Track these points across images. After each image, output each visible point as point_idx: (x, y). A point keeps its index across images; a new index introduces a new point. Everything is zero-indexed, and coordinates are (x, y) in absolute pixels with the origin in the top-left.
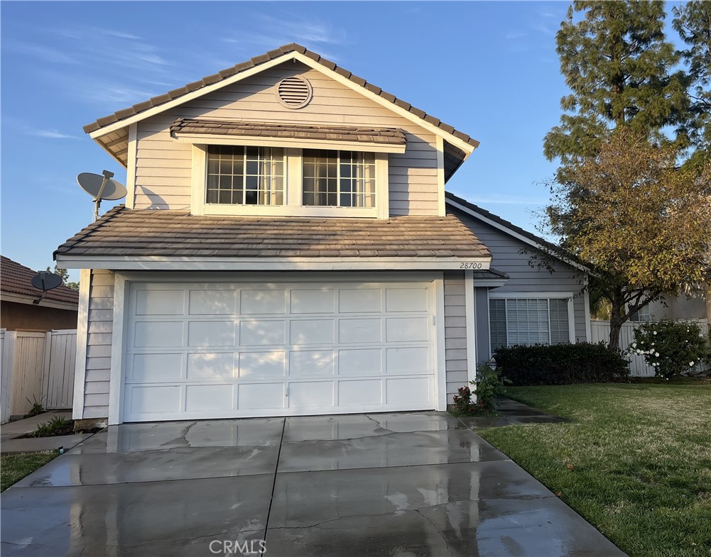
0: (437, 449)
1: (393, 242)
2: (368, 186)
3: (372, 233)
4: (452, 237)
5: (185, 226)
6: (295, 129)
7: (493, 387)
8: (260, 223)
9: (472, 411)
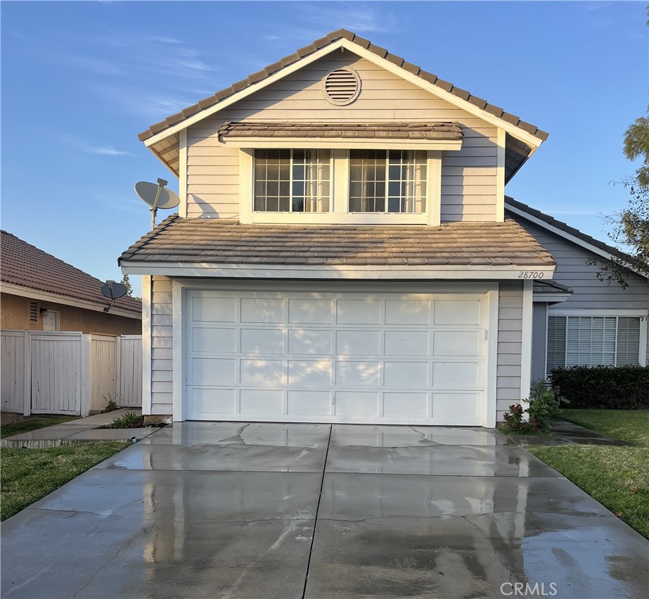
0: (484, 462)
1: (444, 250)
2: (418, 189)
3: (422, 241)
4: (511, 244)
5: (235, 234)
6: (342, 128)
7: (548, 406)
8: (307, 231)
9: (524, 429)
